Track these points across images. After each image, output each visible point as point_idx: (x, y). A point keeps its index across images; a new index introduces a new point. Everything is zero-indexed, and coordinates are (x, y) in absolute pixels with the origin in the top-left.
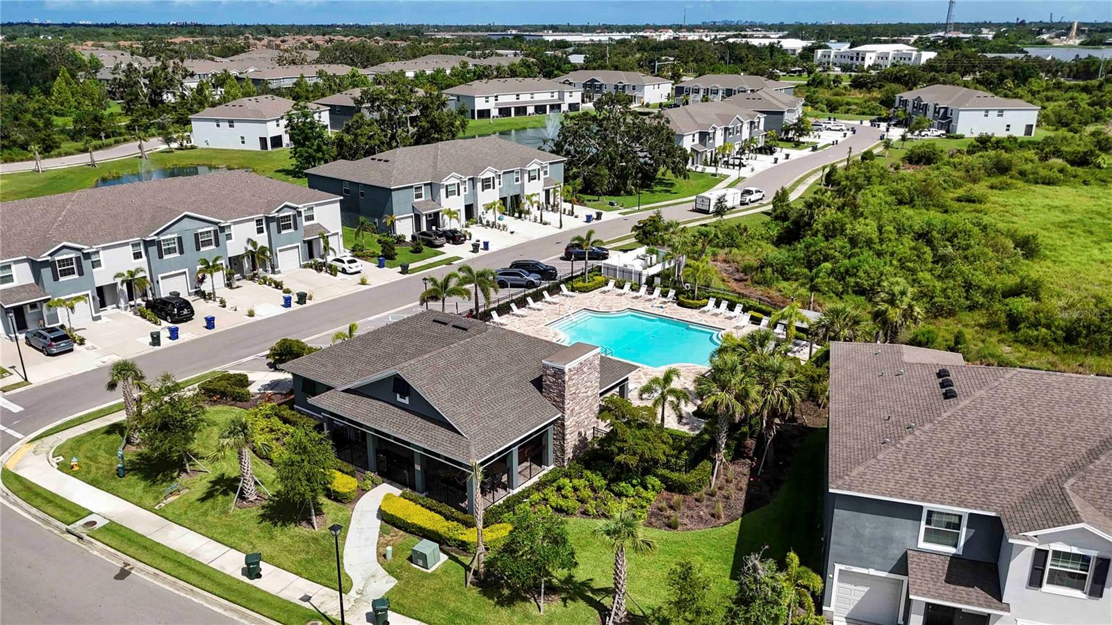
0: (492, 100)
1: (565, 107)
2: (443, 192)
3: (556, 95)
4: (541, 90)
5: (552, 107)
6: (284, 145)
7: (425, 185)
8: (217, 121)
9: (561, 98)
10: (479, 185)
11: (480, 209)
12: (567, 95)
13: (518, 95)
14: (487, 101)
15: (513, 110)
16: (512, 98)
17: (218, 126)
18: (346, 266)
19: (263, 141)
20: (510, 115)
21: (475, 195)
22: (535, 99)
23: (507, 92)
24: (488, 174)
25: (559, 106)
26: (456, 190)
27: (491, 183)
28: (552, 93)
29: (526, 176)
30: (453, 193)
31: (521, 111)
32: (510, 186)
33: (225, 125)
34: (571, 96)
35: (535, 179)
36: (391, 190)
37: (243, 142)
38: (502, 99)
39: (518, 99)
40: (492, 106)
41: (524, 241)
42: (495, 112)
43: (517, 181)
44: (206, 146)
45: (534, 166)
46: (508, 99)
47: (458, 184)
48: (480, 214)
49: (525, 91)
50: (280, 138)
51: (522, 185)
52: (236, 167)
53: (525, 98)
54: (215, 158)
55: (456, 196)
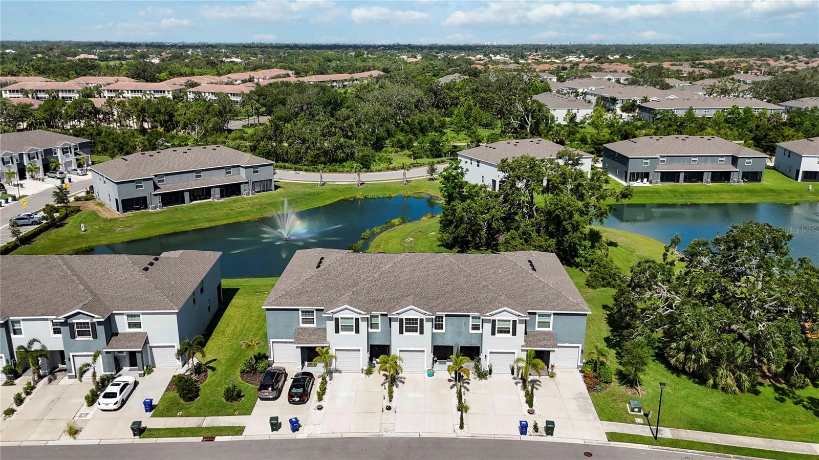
2: (331, 324)
7: (317, 310)
10: (395, 326)
21: (387, 336)
24: (410, 314)
26: (353, 325)
27: (418, 326)
29: (488, 327)
30: (347, 328)
32: (460, 333)
35: (508, 332)
43: (476, 327)
45: (503, 316)
47: (356, 319)
55: (353, 333)
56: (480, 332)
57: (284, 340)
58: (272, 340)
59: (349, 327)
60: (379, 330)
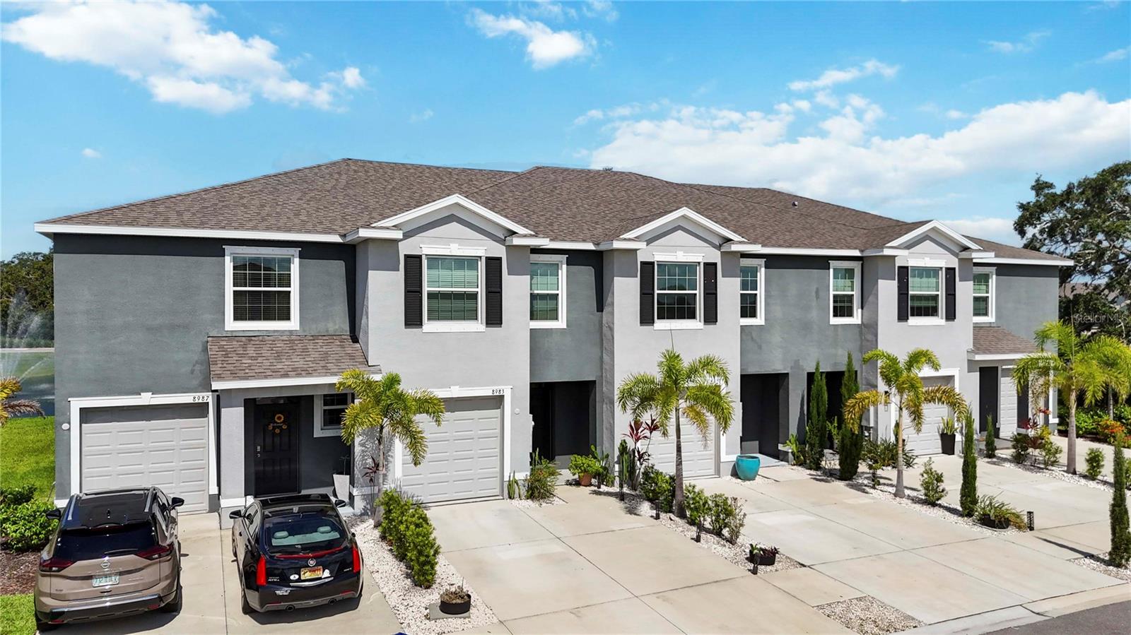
7: (310, 251)
10: (626, 291)
11: (627, 411)
21: (606, 339)
24: (677, 246)
26: (481, 291)
27: (699, 292)
29: (887, 290)
30: (454, 306)
32: (801, 327)
35: (930, 311)
43: (843, 307)
45: (926, 250)
51: (869, 329)
55: (478, 326)
56: (856, 319)
57: (146, 399)
58: (77, 404)
59: (458, 304)
60: (561, 323)
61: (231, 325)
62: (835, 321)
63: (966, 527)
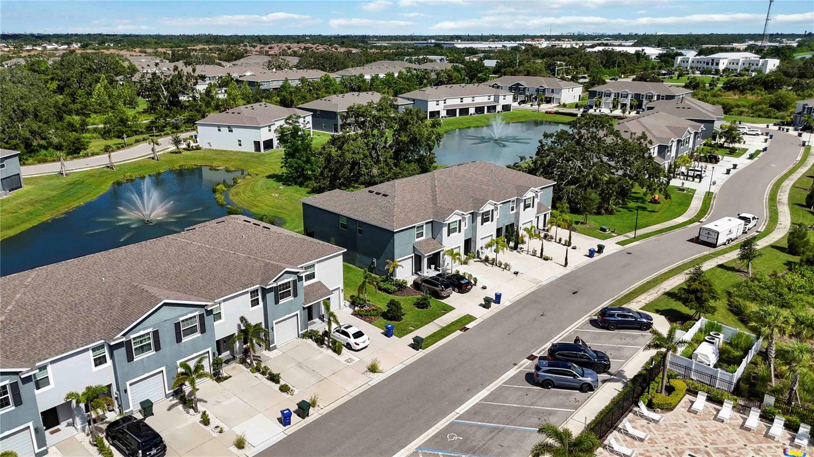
0: (441, 103)
1: (499, 108)
2: (445, 230)
3: (492, 98)
4: (481, 94)
5: (489, 108)
6: (274, 147)
7: (426, 223)
8: (219, 126)
9: (497, 100)
10: (479, 219)
11: (480, 244)
12: (501, 98)
13: (462, 99)
14: (438, 104)
15: (458, 111)
16: (457, 101)
17: (219, 130)
18: (352, 341)
19: (257, 144)
20: (456, 115)
21: (474, 229)
22: (475, 102)
23: (454, 96)
24: (487, 207)
25: (494, 107)
26: (458, 226)
27: (490, 216)
28: (490, 96)
29: (522, 205)
30: (454, 230)
31: (464, 111)
32: (506, 215)
33: (225, 130)
34: (504, 99)
35: (529, 207)
36: (394, 233)
37: (240, 145)
38: (449, 102)
39: (462, 102)
40: (441, 108)
41: (533, 287)
42: (443, 113)
43: (512, 210)
44: (208, 147)
45: (529, 195)
46: (454, 102)
47: (460, 221)
48: (478, 248)
49: (468, 95)
50: (271, 140)
51: (518, 214)
52: (233, 169)
53: (467, 101)
54: (215, 159)
55: (457, 233)
56: (515, 211)
57: (406, 257)
58: (398, 260)
60: (467, 228)
61: (417, 240)
62: (511, 212)
63: (541, 260)
